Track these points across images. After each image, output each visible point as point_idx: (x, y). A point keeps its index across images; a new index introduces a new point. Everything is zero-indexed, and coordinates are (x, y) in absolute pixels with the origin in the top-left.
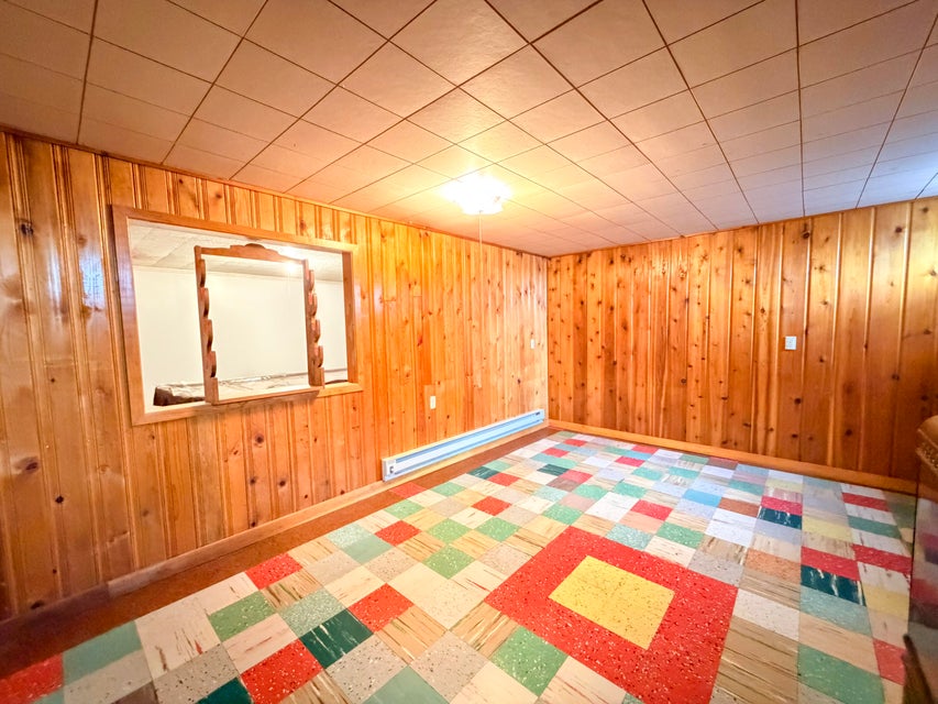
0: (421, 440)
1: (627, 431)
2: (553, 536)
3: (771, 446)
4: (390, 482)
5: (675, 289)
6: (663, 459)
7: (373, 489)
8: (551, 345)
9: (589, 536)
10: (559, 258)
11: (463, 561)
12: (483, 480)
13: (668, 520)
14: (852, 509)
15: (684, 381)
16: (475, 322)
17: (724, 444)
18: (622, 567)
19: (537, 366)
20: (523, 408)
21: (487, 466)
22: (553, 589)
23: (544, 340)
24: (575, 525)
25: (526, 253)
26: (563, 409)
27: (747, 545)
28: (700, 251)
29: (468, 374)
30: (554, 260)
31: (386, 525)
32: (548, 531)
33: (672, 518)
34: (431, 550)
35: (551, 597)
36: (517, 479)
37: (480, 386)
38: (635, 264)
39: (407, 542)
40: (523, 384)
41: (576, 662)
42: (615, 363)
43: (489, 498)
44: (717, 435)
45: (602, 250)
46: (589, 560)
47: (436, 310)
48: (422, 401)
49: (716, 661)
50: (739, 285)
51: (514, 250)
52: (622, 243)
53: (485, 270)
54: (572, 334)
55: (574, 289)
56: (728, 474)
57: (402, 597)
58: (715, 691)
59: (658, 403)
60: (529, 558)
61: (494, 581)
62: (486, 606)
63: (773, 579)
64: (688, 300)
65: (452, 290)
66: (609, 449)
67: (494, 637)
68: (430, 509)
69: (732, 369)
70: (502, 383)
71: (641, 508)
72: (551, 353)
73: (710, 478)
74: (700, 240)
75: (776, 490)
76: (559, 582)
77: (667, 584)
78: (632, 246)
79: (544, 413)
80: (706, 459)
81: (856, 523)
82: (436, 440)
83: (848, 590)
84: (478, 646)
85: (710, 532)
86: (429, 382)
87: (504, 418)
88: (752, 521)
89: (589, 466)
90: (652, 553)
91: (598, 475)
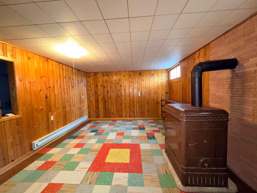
0: (49, 132)
1: (110, 117)
2: (100, 147)
3: (137, 116)
4: (36, 150)
5: (118, 83)
6: (119, 122)
7: (28, 155)
8: (88, 97)
9: (109, 144)
10: (90, 73)
11: (77, 164)
12: (74, 140)
13: (124, 135)
14: (151, 124)
15: (121, 104)
16: (65, 91)
17: (130, 117)
18: (119, 148)
19: (85, 103)
20: (81, 116)
21: (73, 135)
22: (105, 159)
23: (86, 96)
24: (105, 143)
25: (80, 70)
26: (93, 114)
27: (139, 135)
28: (123, 75)
29: (65, 107)
30: (88, 73)
31: (40, 165)
32: (99, 146)
33: (125, 134)
34: (64, 165)
35: (105, 162)
36: (85, 136)
37: (68, 111)
38: (109, 76)
39: (53, 167)
40: (81, 109)
41: (116, 173)
42: (106, 101)
43: (78, 144)
44: (128, 115)
45: (101, 72)
46: (111, 150)
47: (52, 87)
48: (48, 118)
49: (141, 159)
50: (131, 83)
51: (77, 69)
52: (106, 71)
53: (68, 75)
54: (94, 94)
55: (94, 82)
56: (131, 123)
57: (58, 184)
58: (142, 164)
59: (116, 110)
60: (96, 155)
61: (88, 165)
62: (89, 172)
63: (144, 140)
64: (121, 86)
65: (57, 80)
66: (107, 123)
67: (94, 179)
68: (57, 154)
69: (130, 101)
70: (75, 109)
71: (118, 134)
72: (88, 99)
73: (129, 124)
74: (123, 72)
75: (140, 124)
76: (106, 157)
77: (128, 148)
78: (109, 72)
79: (87, 117)
80: (127, 121)
81: (152, 126)
82: (54, 131)
83: (154, 138)
84: (90, 183)
85: (132, 135)
86: (51, 111)
87: (76, 120)
88: (138, 131)
89: (103, 128)
90: (123, 143)
91: (106, 129)
